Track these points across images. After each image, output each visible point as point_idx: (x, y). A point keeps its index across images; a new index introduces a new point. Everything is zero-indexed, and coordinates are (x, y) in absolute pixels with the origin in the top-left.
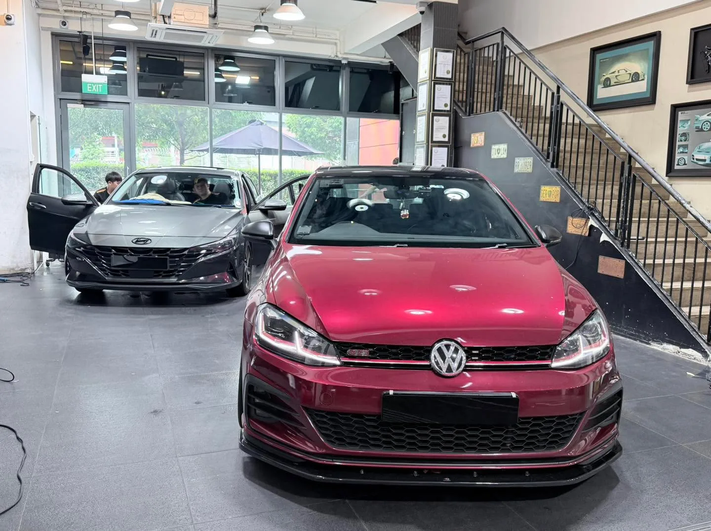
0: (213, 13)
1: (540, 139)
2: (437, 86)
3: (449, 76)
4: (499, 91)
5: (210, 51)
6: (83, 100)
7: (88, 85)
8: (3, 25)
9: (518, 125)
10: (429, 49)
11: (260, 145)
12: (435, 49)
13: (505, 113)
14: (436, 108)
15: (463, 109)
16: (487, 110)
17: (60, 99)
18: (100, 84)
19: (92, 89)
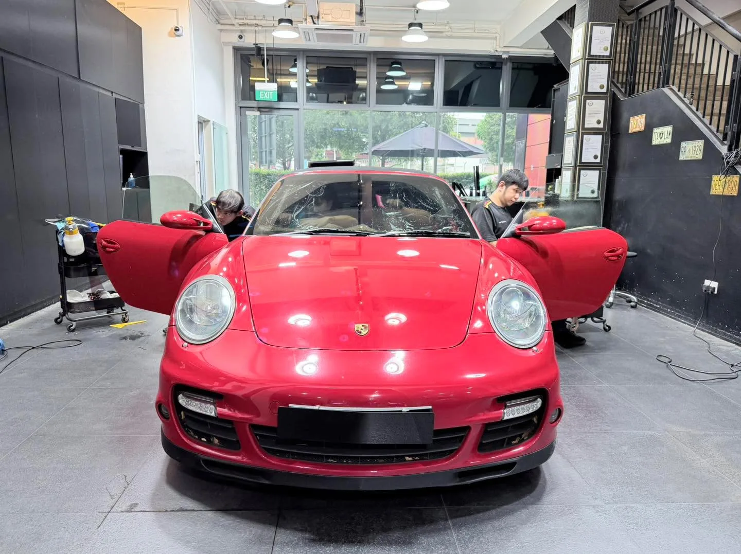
0: (358, 10)
1: (715, 118)
2: (591, 65)
3: (607, 53)
4: (666, 63)
5: (372, 55)
6: (259, 108)
7: (261, 92)
8: (173, 37)
9: (687, 101)
10: (584, 23)
11: (420, 146)
12: (590, 23)
13: (671, 89)
14: (589, 90)
15: (623, 90)
16: (651, 87)
17: (241, 107)
18: (272, 91)
19: (264, 96)
